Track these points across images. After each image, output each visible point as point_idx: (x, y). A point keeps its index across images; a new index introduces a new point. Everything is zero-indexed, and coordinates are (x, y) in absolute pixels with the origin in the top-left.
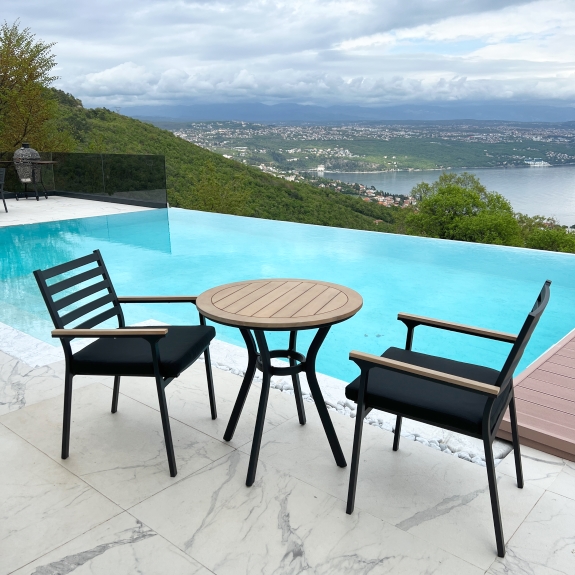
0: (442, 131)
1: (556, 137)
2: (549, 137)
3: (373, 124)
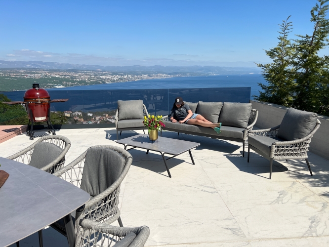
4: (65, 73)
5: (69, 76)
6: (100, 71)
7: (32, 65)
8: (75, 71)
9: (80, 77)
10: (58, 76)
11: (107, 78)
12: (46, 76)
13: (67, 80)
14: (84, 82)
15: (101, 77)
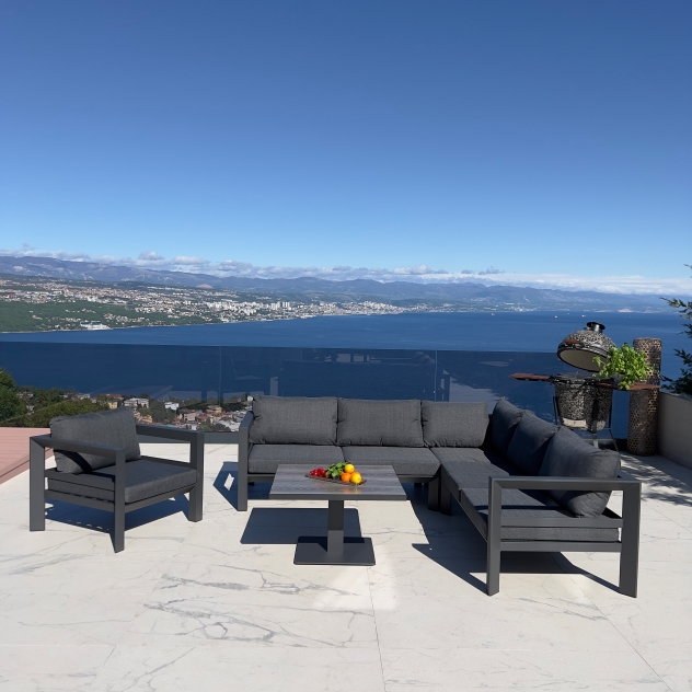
1: (113, 298)
4: (114, 293)
5: (125, 299)
6: (209, 290)
7: (30, 267)
8: (140, 285)
9: (153, 303)
10: (94, 299)
11: (226, 307)
12: (62, 297)
13: (119, 311)
14: (162, 316)
15: (210, 305)
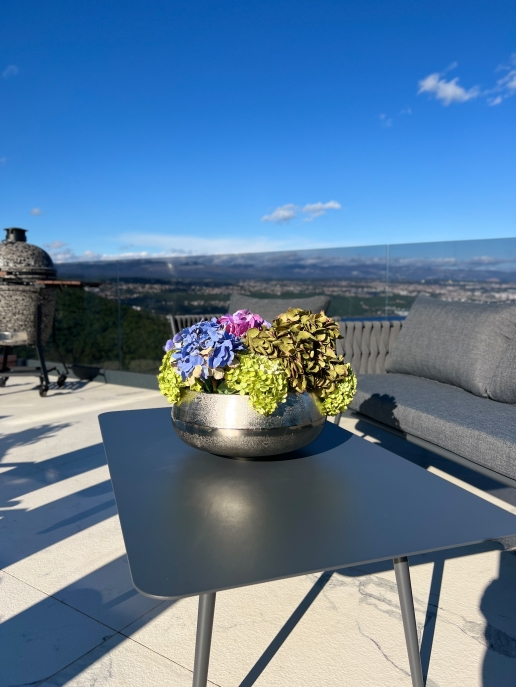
0: (324, 286)
1: (419, 292)
2: (414, 291)
3: (267, 280)
